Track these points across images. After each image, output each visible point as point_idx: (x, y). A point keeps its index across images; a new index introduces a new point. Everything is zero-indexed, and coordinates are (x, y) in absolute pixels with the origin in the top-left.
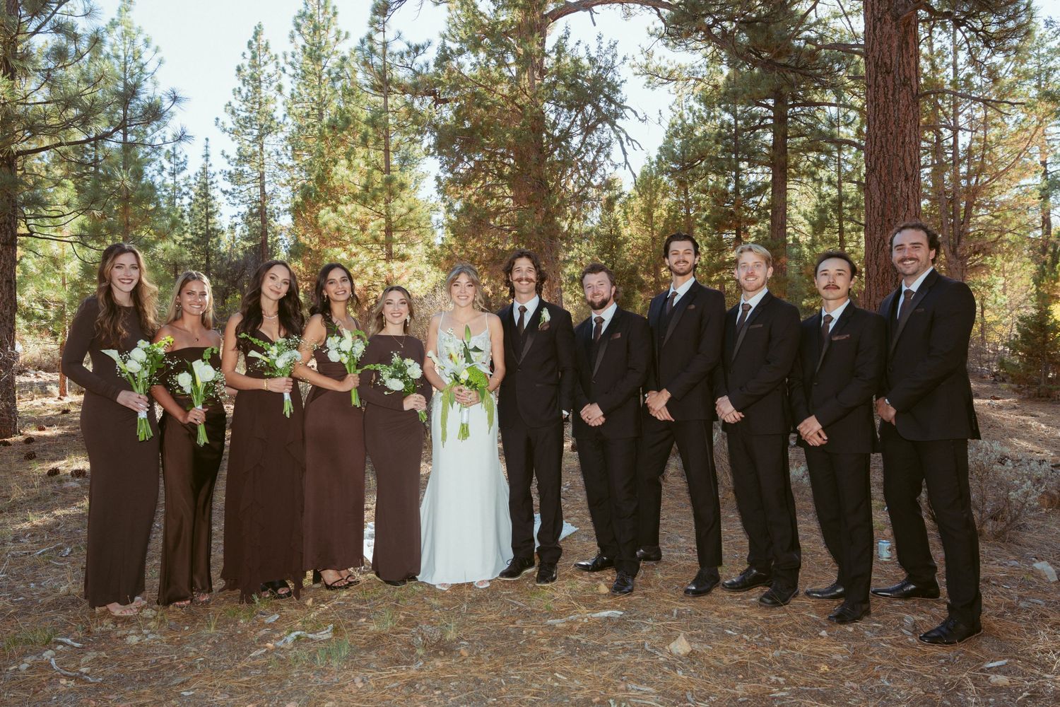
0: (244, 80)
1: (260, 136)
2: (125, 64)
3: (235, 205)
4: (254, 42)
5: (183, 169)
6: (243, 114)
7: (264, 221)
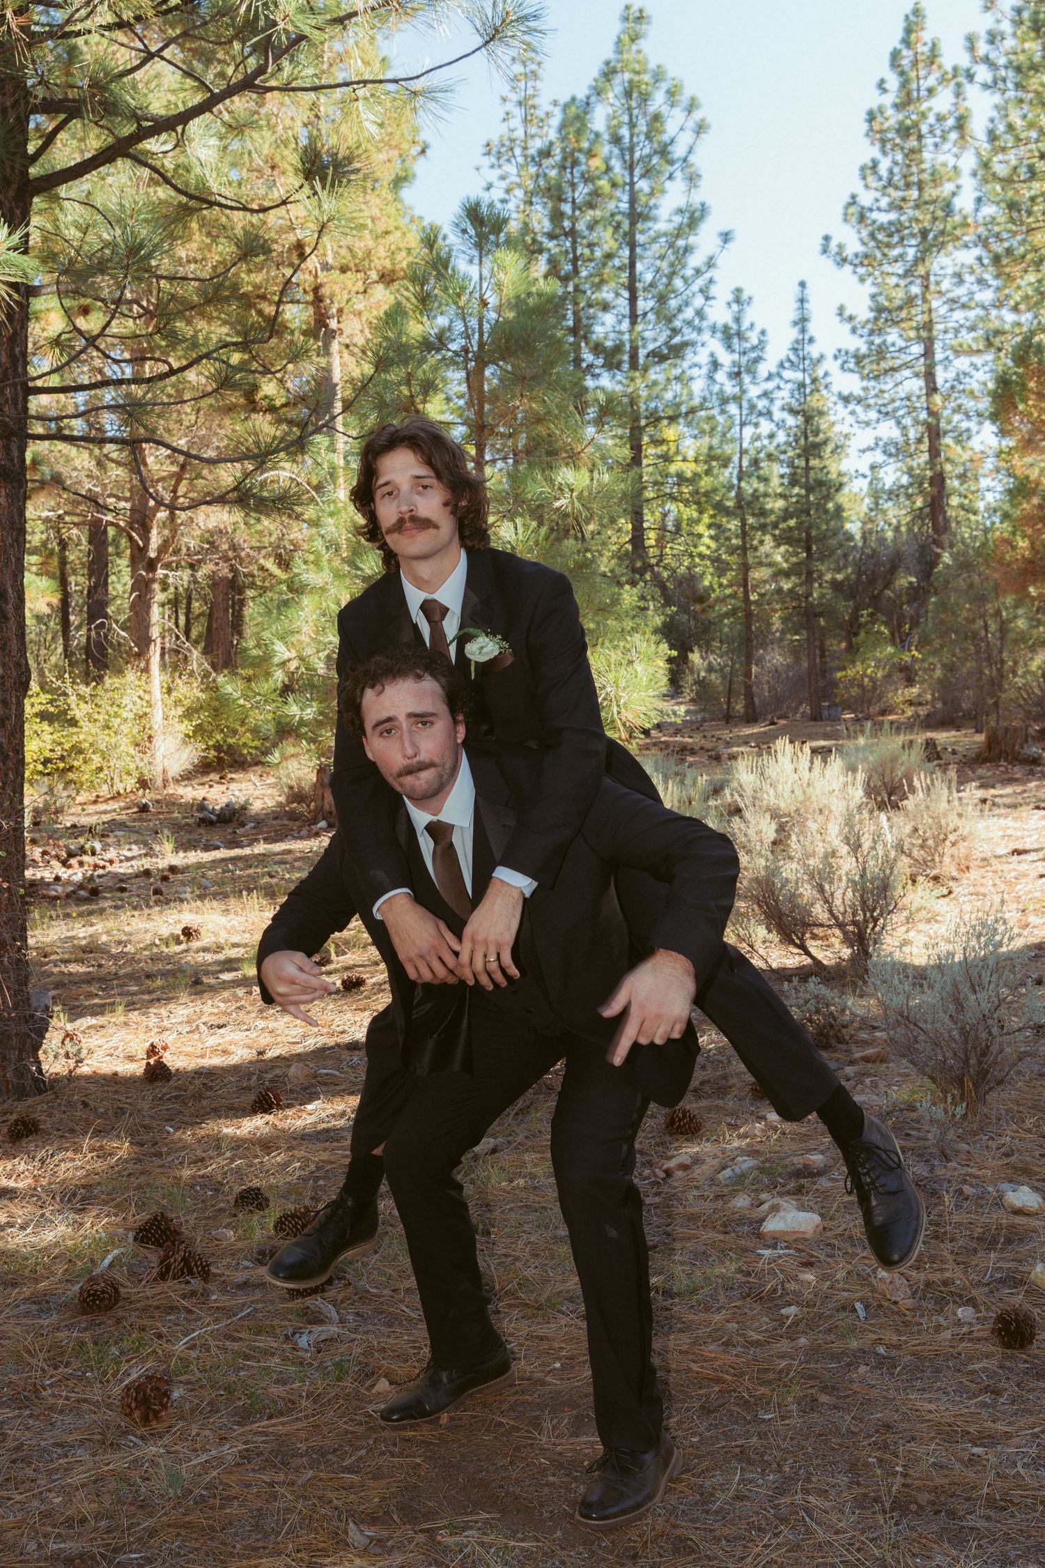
0: (883, 142)
1: (919, 260)
2: (631, 149)
3: (867, 424)
4: (905, 52)
5: (757, 360)
6: (883, 218)
7: (934, 452)
